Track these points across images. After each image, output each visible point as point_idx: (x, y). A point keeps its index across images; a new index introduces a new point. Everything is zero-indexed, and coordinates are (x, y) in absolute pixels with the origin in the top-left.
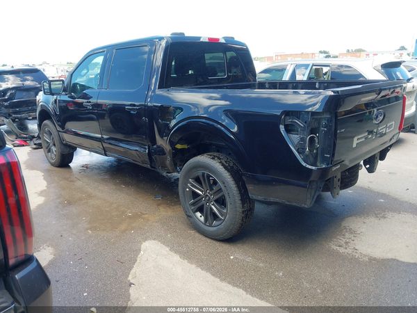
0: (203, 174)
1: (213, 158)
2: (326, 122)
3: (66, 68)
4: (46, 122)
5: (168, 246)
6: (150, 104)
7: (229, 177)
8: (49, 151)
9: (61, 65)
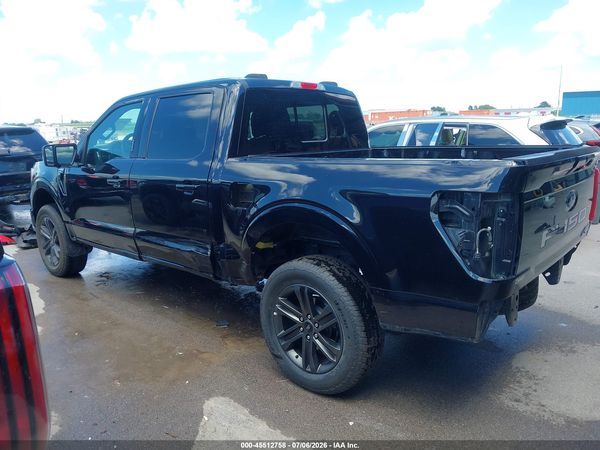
0: (302, 289)
1: (318, 265)
2: (504, 208)
3: (70, 129)
4: (46, 208)
5: (246, 405)
6: (214, 181)
7: (346, 294)
8: (49, 252)
9: (62, 125)
